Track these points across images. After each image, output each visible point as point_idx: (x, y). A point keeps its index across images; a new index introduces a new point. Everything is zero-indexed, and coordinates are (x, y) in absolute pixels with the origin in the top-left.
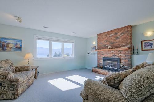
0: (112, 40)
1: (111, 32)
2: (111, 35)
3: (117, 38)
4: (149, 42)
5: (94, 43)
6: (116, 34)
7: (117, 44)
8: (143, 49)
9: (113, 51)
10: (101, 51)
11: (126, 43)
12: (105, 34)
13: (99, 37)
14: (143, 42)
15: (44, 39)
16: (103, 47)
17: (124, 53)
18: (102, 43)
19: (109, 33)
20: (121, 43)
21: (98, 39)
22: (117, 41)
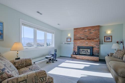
0: (87, 34)
1: (86, 28)
2: (86, 30)
3: (90, 33)
4: (108, 37)
5: (69, 35)
6: (90, 30)
7: (90, 37)
8: (105, 41)
9: (87, 42)
10: (77, 42)
11: (97, 37)
12: (81, 29)
13: (75, 30)
14: (105, 37)
15: (30, 26)
16: (80, 38)
17: (95, 43)
18: (78, 35)
19: (84, 28)
20: (93, 37)
21: (74, 32)
22: (90, 35)
